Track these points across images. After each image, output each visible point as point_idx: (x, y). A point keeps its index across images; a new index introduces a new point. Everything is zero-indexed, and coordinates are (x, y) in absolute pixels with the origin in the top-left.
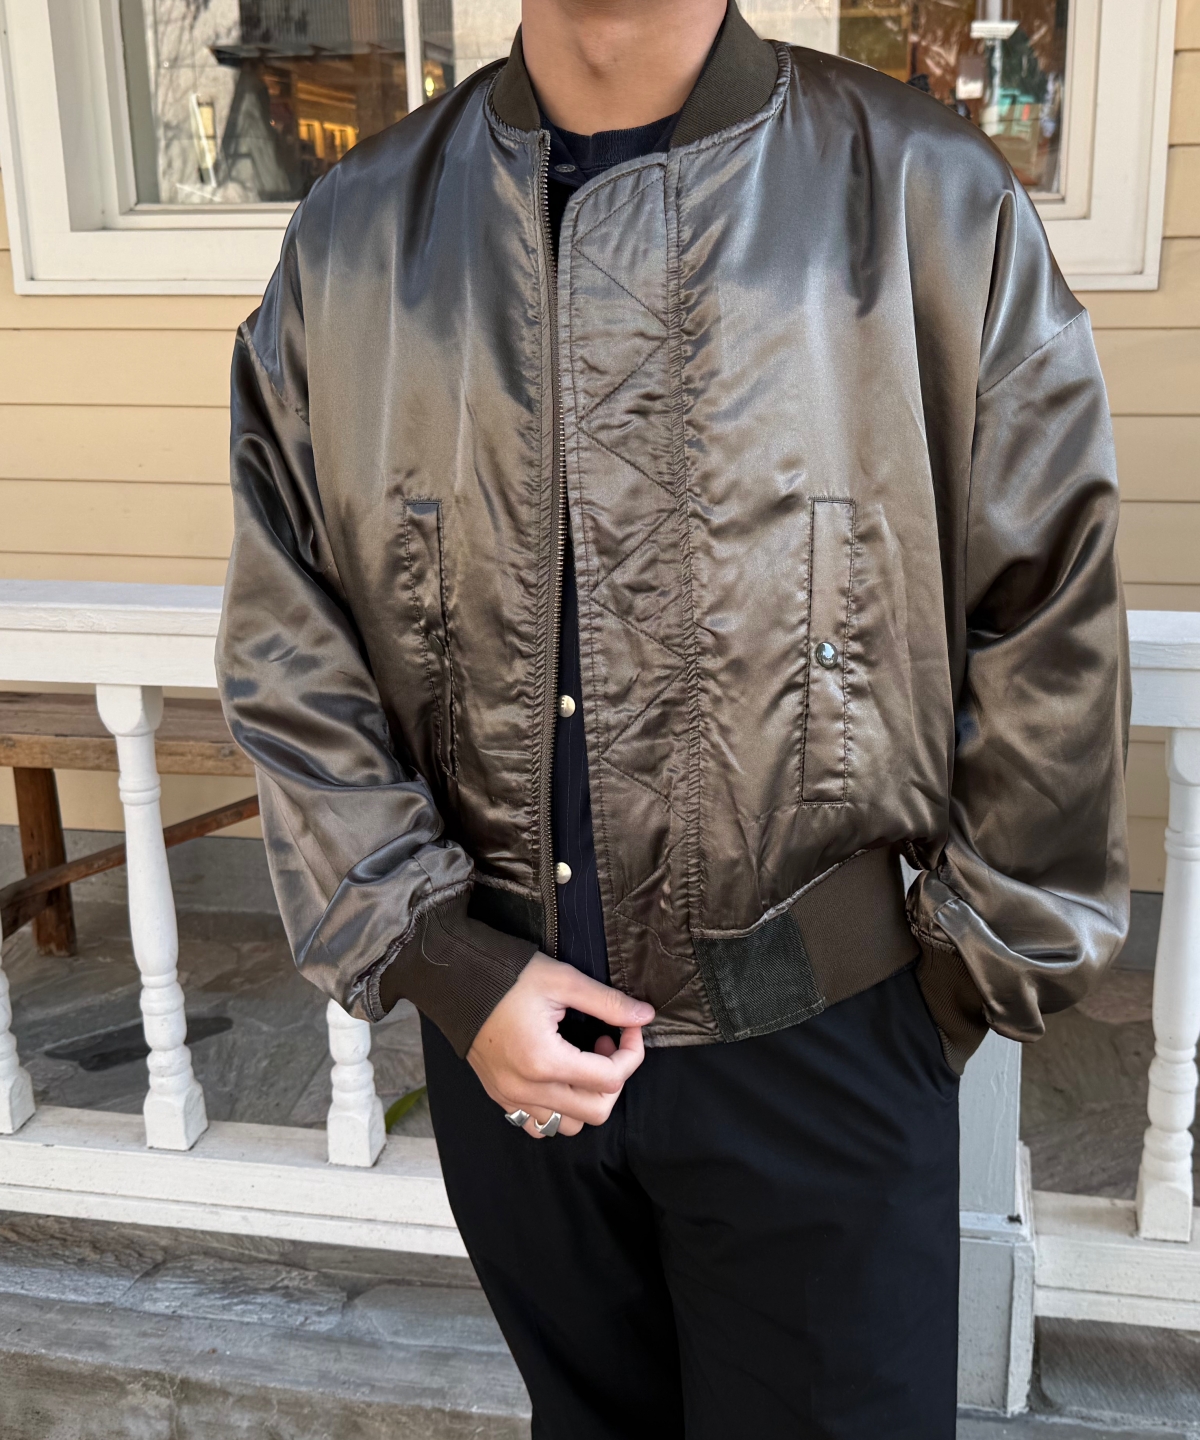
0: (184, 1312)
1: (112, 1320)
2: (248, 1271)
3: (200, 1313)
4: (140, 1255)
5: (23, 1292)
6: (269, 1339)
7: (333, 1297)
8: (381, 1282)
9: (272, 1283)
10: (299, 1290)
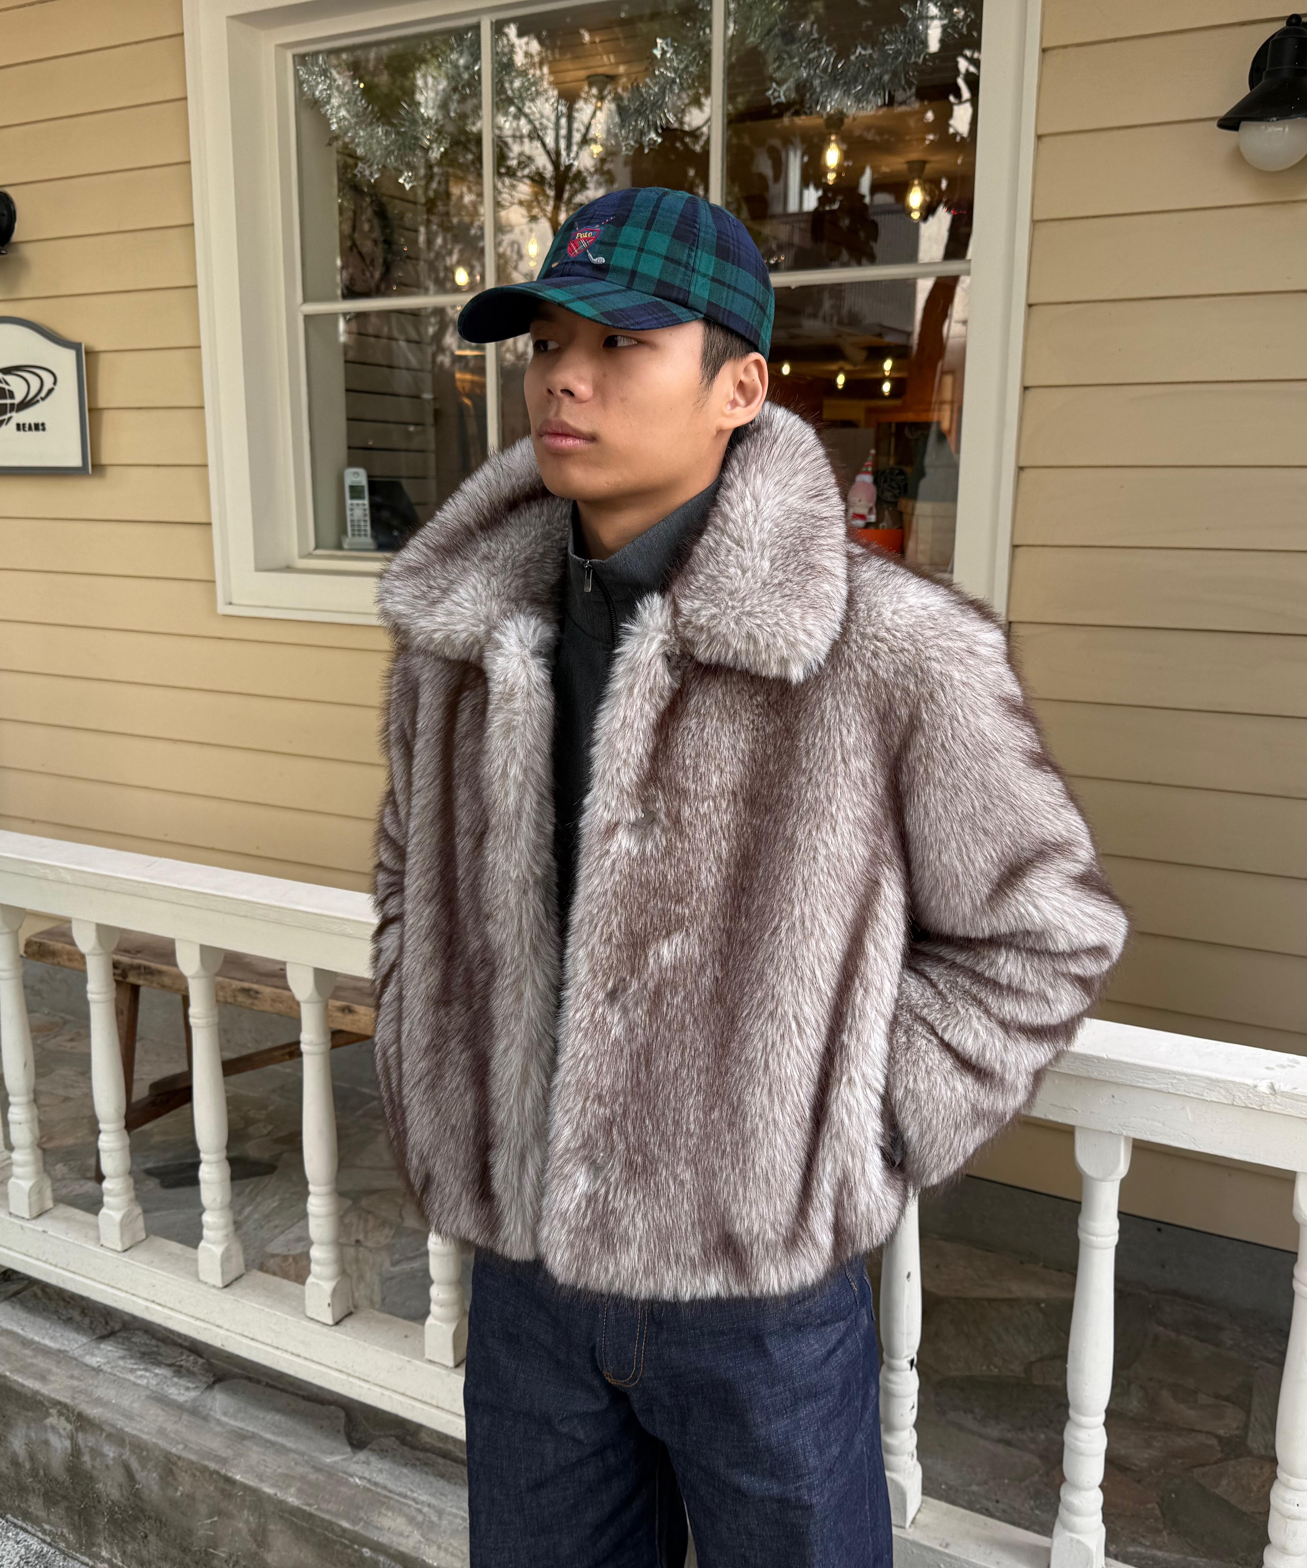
0: (106, 1368)
1: (59, 1362)
2: (163, 1349)
3: (116, 1371)
4: (107, 1323)
5: (21, 1332)
6: (143, 1398)
7: (204, 1379)
8: (242, 1377)
9: (173, 1361)
10: (188, 1371)
